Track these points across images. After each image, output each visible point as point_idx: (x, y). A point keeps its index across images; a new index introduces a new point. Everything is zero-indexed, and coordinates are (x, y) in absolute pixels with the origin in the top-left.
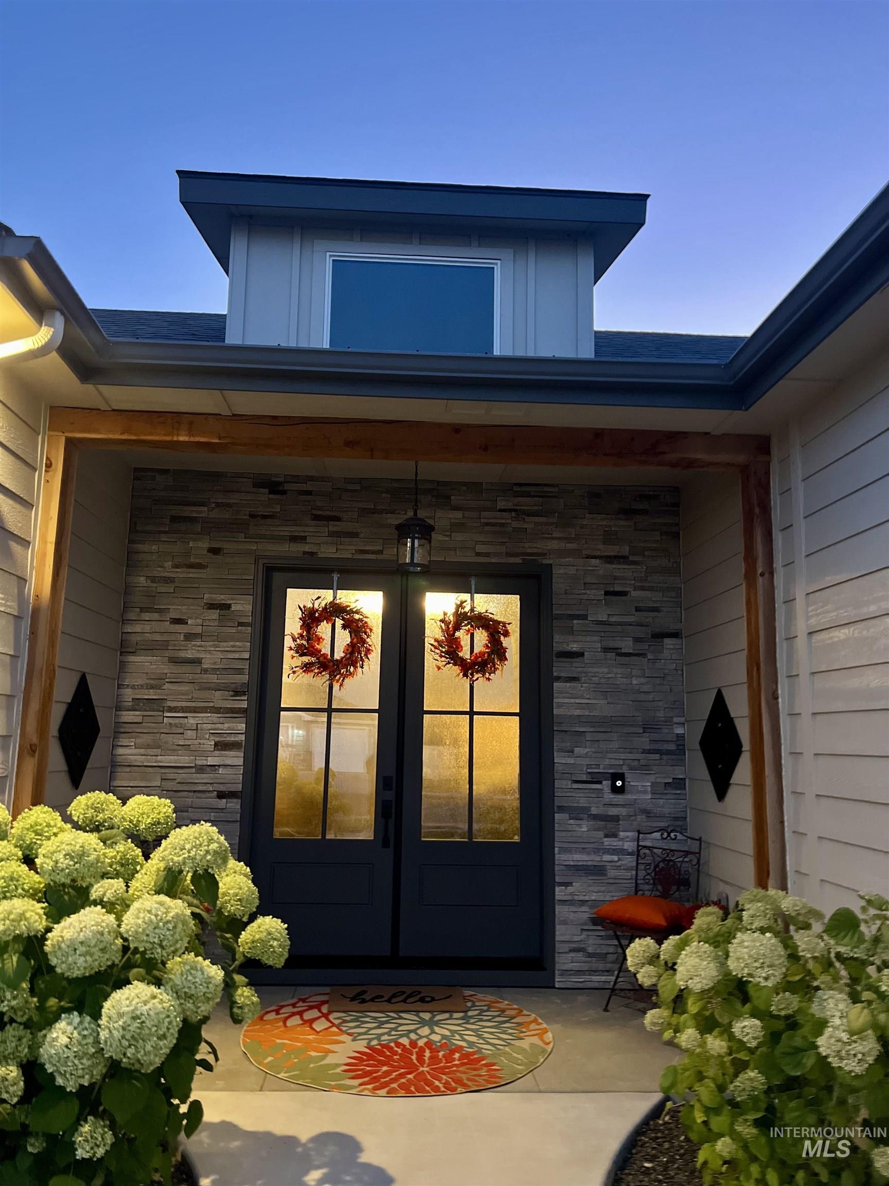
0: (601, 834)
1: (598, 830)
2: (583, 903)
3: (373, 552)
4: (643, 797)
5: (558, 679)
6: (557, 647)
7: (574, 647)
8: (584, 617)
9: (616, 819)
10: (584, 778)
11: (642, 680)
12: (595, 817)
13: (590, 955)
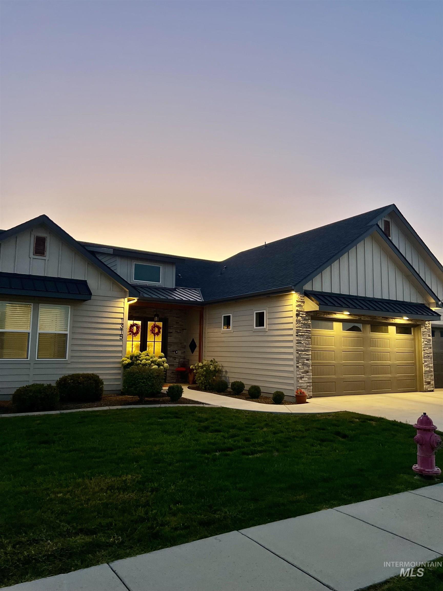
0: (174, 360)
1: (173, 359)
2: (171, 370)
3: (142, 315)
4: (179, 354)
5: (169, 336)
6: (169, 331)
7: (171, 331)
8: (173, 326)
9: (176, 357)
10: (172, 351)
11: (180, 336)
12: (173, 357)
13: (172, 377)
